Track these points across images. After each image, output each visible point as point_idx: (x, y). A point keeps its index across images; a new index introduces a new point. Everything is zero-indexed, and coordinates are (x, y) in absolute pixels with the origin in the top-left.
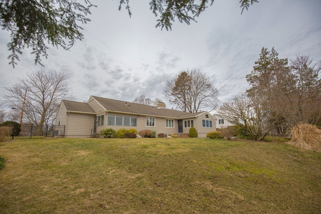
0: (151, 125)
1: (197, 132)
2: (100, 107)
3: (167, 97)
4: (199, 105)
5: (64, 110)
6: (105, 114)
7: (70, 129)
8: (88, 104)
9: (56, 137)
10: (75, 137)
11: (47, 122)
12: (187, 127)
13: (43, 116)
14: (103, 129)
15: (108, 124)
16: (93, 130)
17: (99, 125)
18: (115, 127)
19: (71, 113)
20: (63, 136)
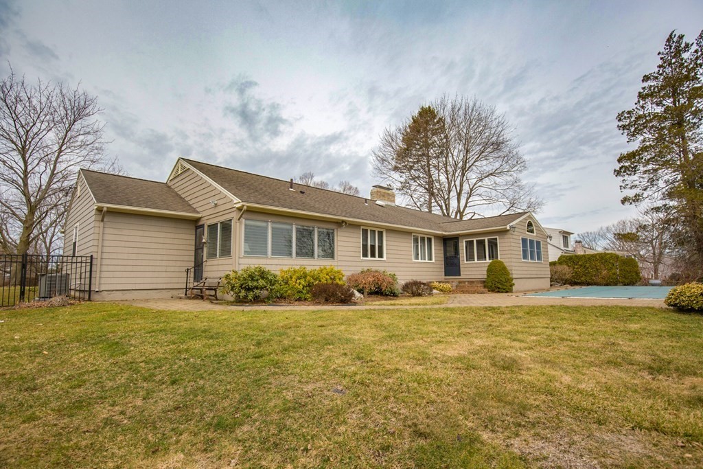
0: (373, 255)
1: (511, 276)
2: (213, 193)
3: (385, 176)
4: (468, 199)
5: (87, 204)
6: (235, 215)
7: (111, 268)
8: (169, 187)
9: (57, 299)
10: (128, 296)
11: (51, 243)
12: (476, 261)
13: (28, 225)
14: (232, 268)
15: (245, 252)
16: (193, 270)
17: (212, 255)
18: (269, 262)
19: (111, 212)
20: (88, 294)
